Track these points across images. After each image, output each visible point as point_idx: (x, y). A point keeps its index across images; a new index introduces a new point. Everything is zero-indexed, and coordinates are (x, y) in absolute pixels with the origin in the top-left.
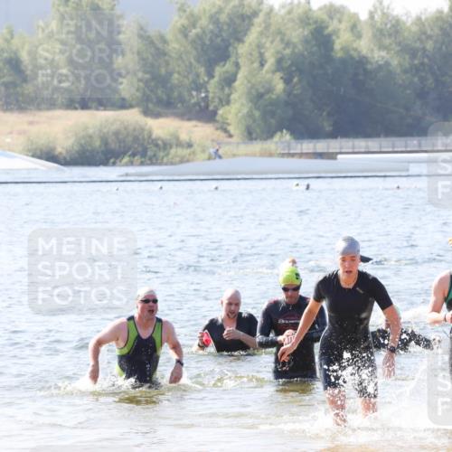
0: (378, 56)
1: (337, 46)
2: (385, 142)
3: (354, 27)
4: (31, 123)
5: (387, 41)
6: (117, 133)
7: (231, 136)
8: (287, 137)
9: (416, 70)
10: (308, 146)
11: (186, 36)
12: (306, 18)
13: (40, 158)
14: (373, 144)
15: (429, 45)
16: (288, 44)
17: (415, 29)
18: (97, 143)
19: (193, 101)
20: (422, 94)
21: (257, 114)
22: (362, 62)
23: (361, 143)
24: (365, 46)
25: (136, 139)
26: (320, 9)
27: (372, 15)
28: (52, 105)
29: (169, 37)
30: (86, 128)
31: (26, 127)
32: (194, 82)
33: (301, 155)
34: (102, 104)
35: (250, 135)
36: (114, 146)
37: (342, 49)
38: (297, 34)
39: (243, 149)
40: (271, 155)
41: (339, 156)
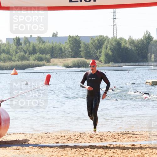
0: (130, 47)
1: (122, 46)
2: (132, 64)
3: (125, 42)
4: (64, 61)
5: (132, 45)
6: (81, 62)
7: (102, 63)
8: (113, 63)
9: (137, 50)
10: (117, 64)
11: (92, 44)
12: (116, 40)
13: (66, 67)
14: (129, 64)
15: (140, 45)
16: (112, 45)
17: (137, 42)
18: (77, 64)
19: (95, 56)
20: (138, 55)
21: (107, 58)
22: (127, 48)
23: (127, 64)
24: (127, 45)
25: (84, 63)
26: (119, 38)
27: (129, 40)
28: (68, 57)
29: (90, 44)
30: (74, 62)
31: (63, 61)
32: (95, 52)
33: (116, 66)
34: (78, 57)
35: (106, 63)
36: (80, 65)
37: (123, 46)
38: (114, 43)
39: (104, 65)
40: (110, 66)
41: (123, 67)
